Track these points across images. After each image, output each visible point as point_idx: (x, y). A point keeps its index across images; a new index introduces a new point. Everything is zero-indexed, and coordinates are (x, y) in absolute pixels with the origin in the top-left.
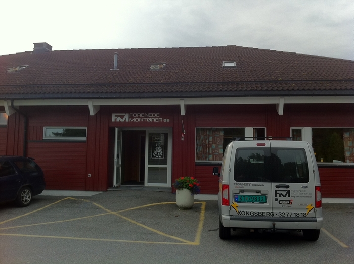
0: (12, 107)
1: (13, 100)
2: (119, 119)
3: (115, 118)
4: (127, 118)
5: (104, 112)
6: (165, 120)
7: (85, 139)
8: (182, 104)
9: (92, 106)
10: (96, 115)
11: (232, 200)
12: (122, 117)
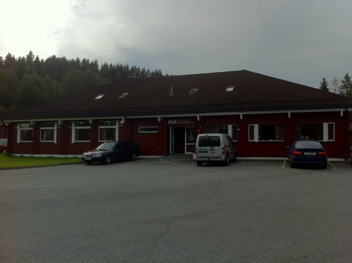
0: (125, 119)
1: (126, 116)
2: (171, 122)
3: (170, 122)
4: (175, 122)
5: (165, 120)
6: (192, 123)
7: (157, 132)
8: (198, 116)
9: (159, 118)
10: (161, 121)
11: (198, 152)
12: (173, 122)
